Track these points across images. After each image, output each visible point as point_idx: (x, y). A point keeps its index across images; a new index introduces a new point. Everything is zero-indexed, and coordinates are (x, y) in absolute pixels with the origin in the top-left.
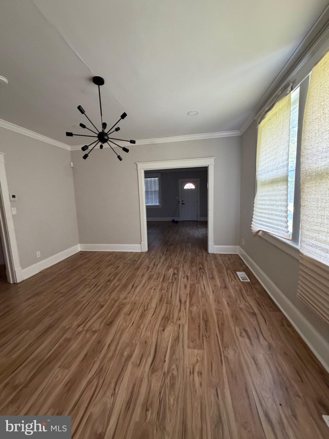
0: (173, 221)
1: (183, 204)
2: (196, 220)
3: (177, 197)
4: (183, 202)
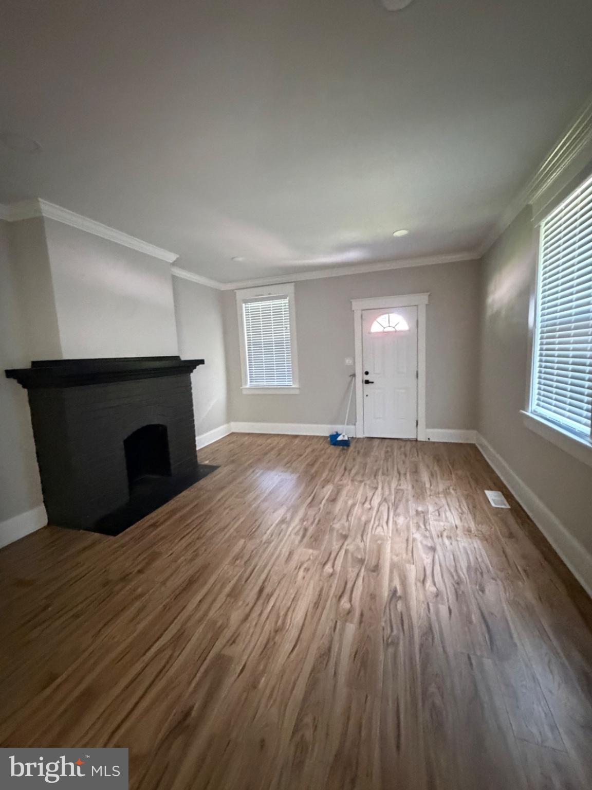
0: (333, 440)
1: (367, 382)
2: (413, 436)
3: (348, 361)
4: (367, 378)
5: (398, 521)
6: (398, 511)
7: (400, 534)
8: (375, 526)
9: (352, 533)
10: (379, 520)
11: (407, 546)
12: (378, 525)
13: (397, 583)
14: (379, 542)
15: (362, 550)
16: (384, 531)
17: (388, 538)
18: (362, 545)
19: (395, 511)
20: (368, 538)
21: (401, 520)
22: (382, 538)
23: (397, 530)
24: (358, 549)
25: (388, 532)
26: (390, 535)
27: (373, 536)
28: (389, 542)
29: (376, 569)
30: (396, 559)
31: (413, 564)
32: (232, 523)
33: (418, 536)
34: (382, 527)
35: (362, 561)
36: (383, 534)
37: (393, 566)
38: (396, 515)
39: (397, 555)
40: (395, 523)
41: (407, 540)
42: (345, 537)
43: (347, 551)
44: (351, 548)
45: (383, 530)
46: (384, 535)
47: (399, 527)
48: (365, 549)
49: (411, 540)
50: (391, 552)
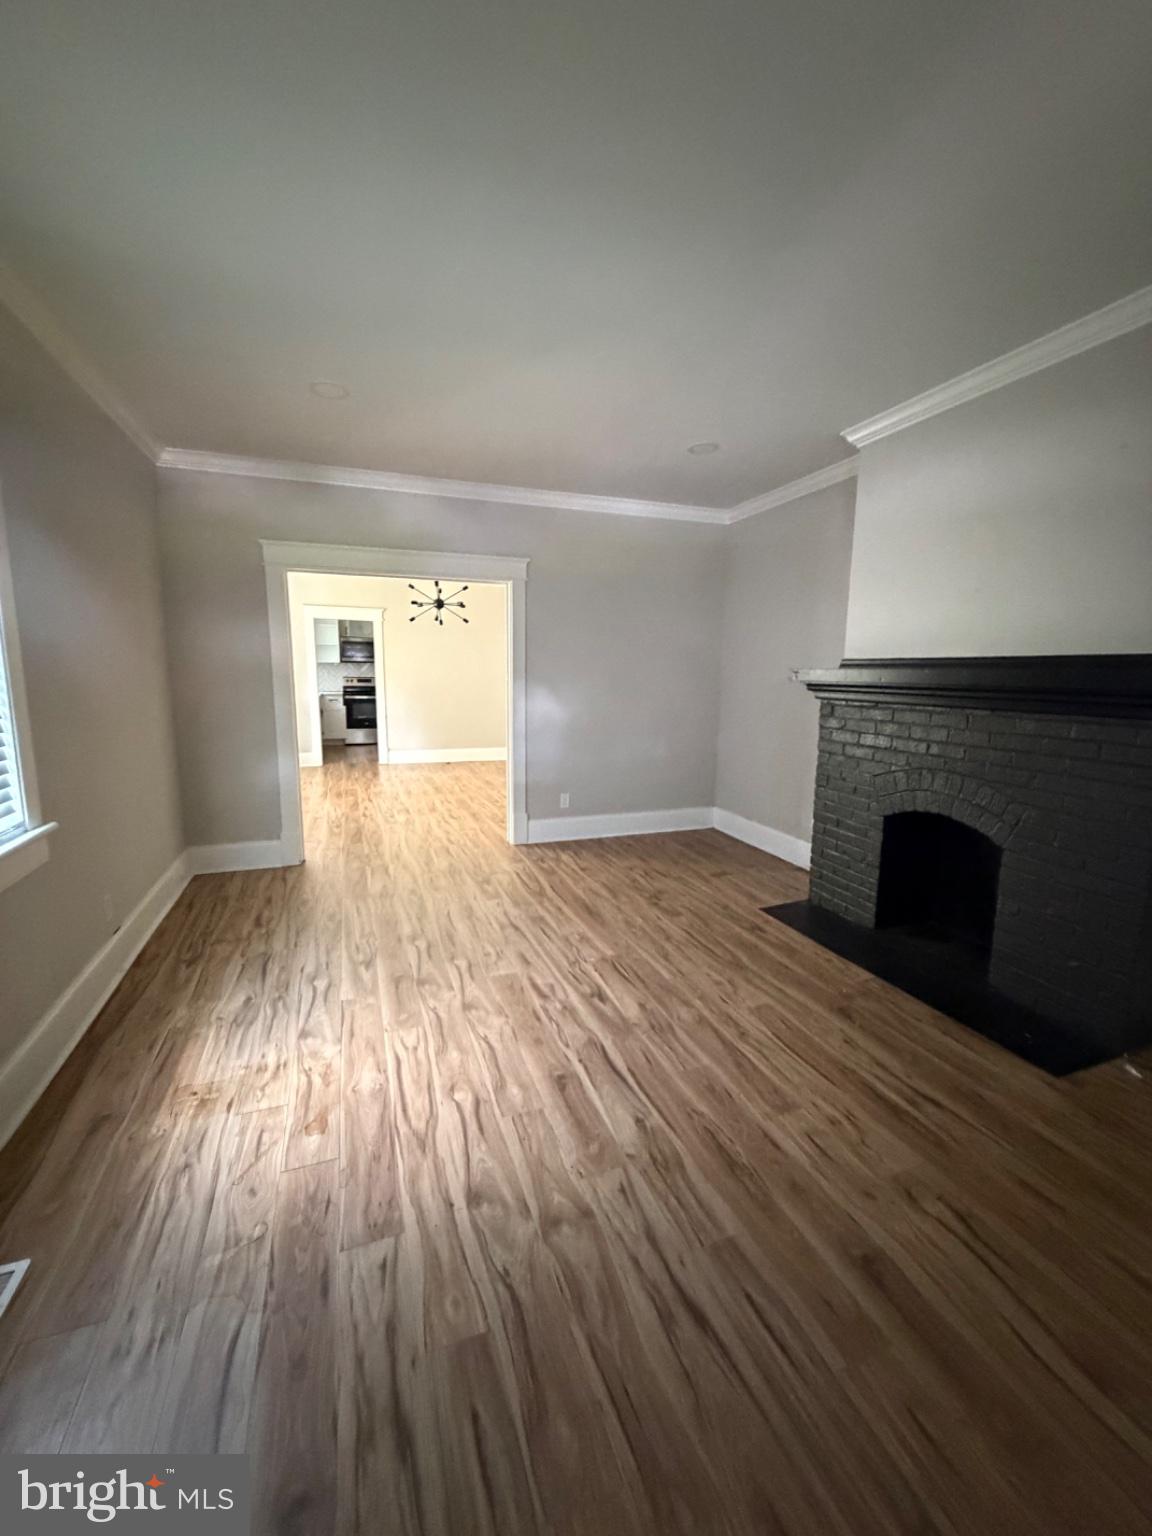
5: (374, 1073)
6: (376, 1110)
7: (368, 1043)
8: (422, 1044)
9: (459, 1016)
10: (418, 1063)
11: (352, 1024)
12: (415, 1049)
13: (366, 975)
14: (403, 1017)
15: (427, 996)
16: (398, 1042)
17: (388, 1028)
18: (432, 1003)
19: (385, 1106)
20: (427, 1018)
21: (367, 1079)
22: (401, 1024)
23: (374, 1050)
24: (434, 996)
25: (392, 1039)
26: (386, 1035)
27: (419, 1023)
28: (385, 1022)
29: (397, 982)
30: (371, 1000)
31: (342, 1002)
32: (672, 968)
33: (330, 1051)
34: (406, 1048)
35: (421, 983)
36: (401, 1033)
37: (374, 991)
38: (381, 1093)
39: (369, 1005)
40: (380, 1068)
41: (352, 1035)
42: (467, 1007)
43: (451, 988)
44: (446, 995)
45: (402, 1042)
46: (398, 1030)
47: (371, 1060)
48: (424, 1000)
49: (345, 1039)
50: (380, 1008)
